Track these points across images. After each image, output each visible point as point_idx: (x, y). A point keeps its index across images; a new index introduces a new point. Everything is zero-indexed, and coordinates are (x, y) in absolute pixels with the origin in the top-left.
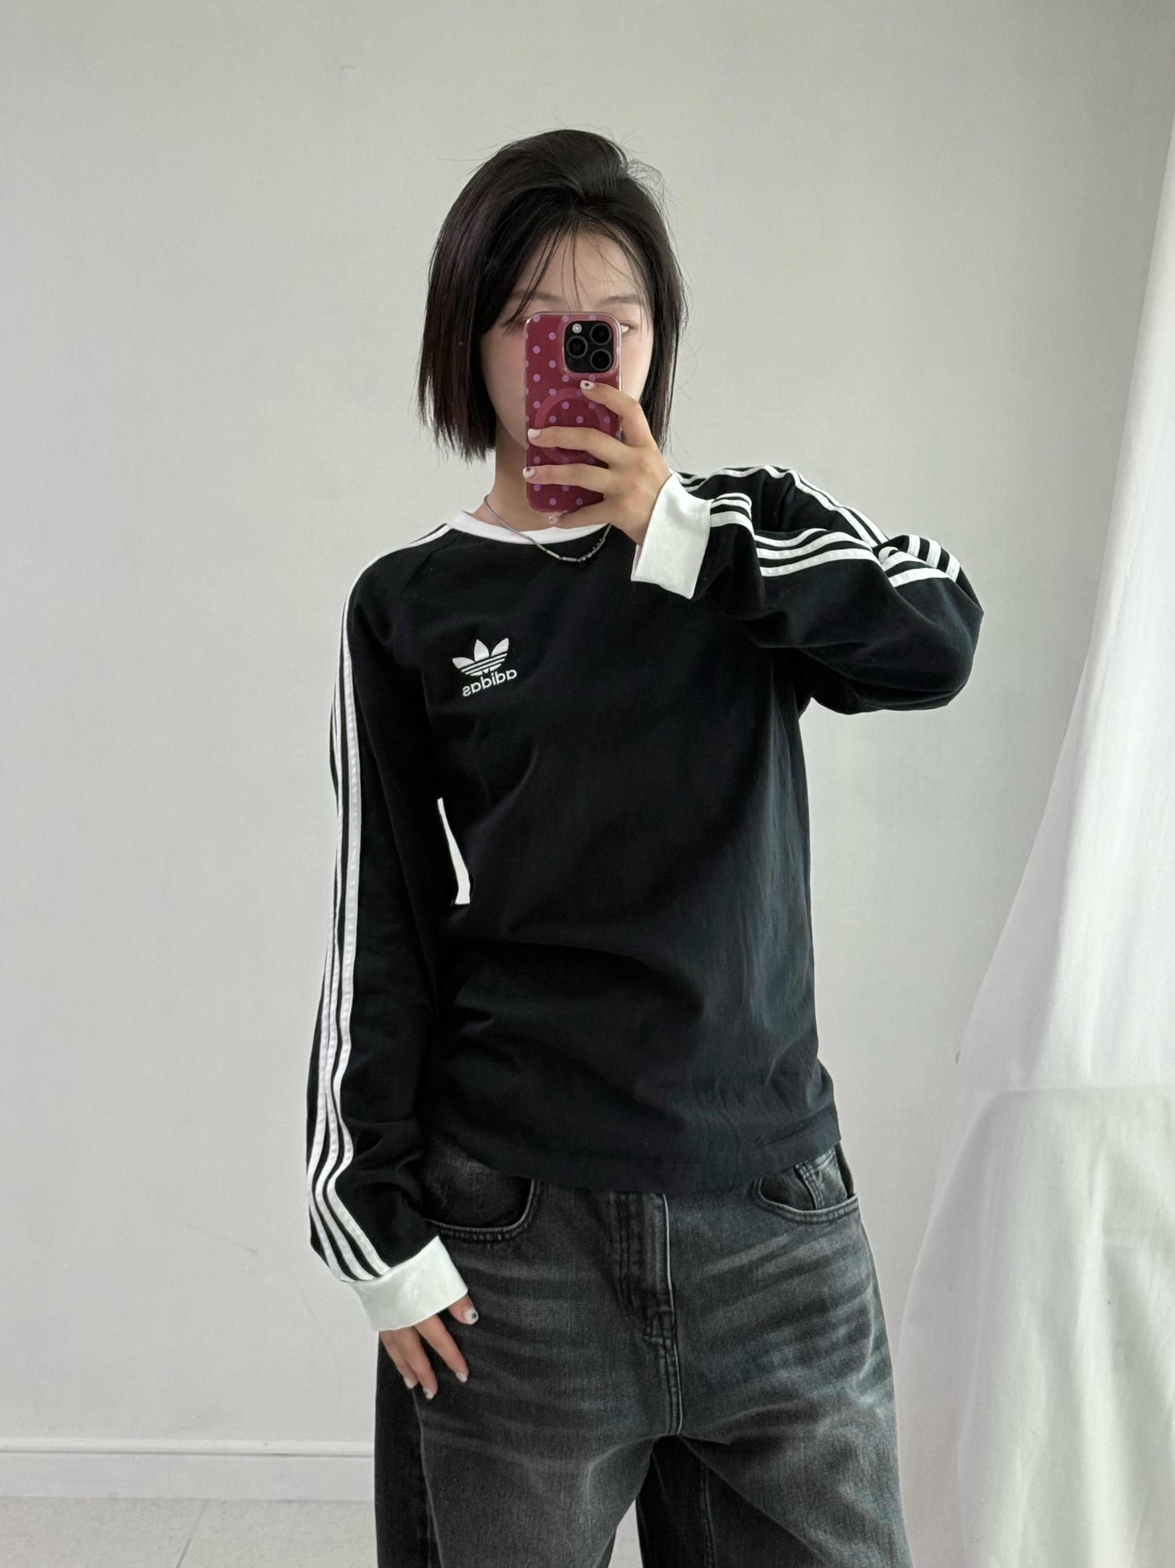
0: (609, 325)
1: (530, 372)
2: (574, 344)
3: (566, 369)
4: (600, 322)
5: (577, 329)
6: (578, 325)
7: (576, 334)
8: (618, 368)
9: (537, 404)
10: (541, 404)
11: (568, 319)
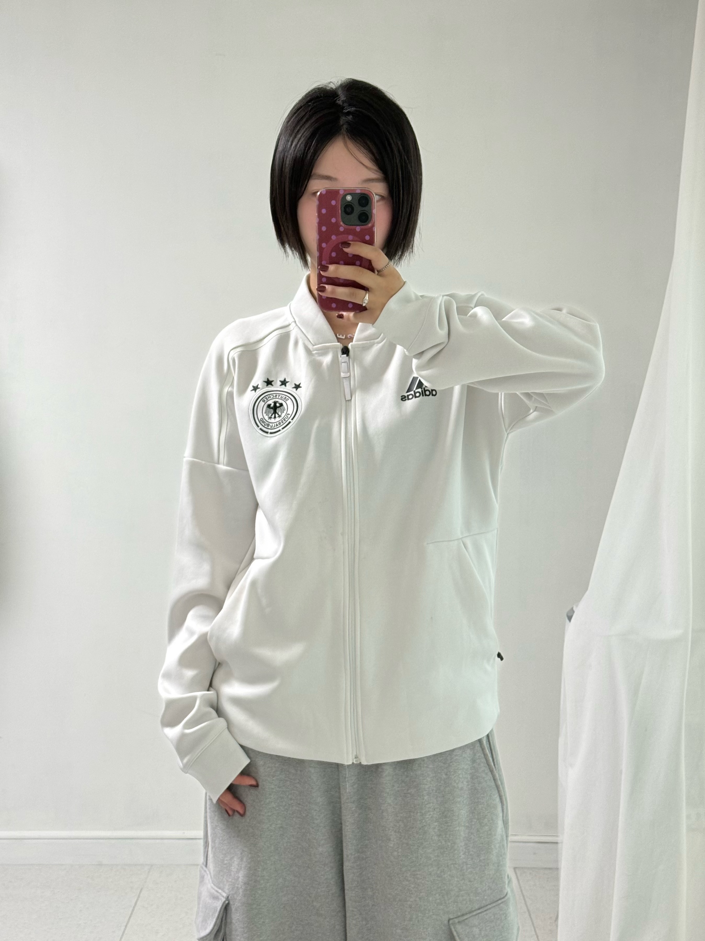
0: (368, 196)
1: (320, 225)
2: (348, 209)
3: (342, 223)
4: (364, 194)
5: (349, 198)
6: (349, 195)
7: (349, 202)
8: (374, 223)
9: (324, 245)
10: (327, 244)
11: (343, 192)
